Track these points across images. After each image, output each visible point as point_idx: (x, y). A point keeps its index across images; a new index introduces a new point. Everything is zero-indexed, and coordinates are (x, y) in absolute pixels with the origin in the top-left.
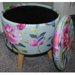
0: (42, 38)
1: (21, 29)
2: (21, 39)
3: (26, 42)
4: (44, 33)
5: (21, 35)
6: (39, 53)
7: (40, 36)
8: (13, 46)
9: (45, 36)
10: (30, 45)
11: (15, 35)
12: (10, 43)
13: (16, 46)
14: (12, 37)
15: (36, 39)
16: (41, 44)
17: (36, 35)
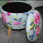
0: (20, 21)
1: (9, 15)
2: (9, 20)
3: (11, 22)
5: (9, 18)
7: (19, 20)
15: (17, 21)
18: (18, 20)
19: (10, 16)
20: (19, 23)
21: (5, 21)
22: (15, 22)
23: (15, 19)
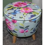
0: (27, 29)
2: (14, 28)
4: (28, 26)
5: (14, 26)
6: (25, 36)
9: (29, 28)
11: (11, 25)
14: (9, 26)
18: (24, 28)
19: (15, 24)
21: (10, 28)
22: (21, 30)
23: (21, 27)
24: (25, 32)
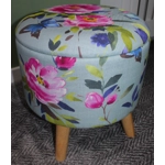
0: (112, 89)
1: (66, 69)
2: (65, 91)
3: (75, 99)
5: (63, 83)
8: (45, 108)
9: (119, 83)
10: (86, 105)
11: (50, 82)
12: (39, 103)
13: (52, 109)
14: (43, 88)
16: (110, 102)
17: (100, 82)
19: (70, 72)
20: (107, 99)
23: (94, 82)
24: (105, 103)
